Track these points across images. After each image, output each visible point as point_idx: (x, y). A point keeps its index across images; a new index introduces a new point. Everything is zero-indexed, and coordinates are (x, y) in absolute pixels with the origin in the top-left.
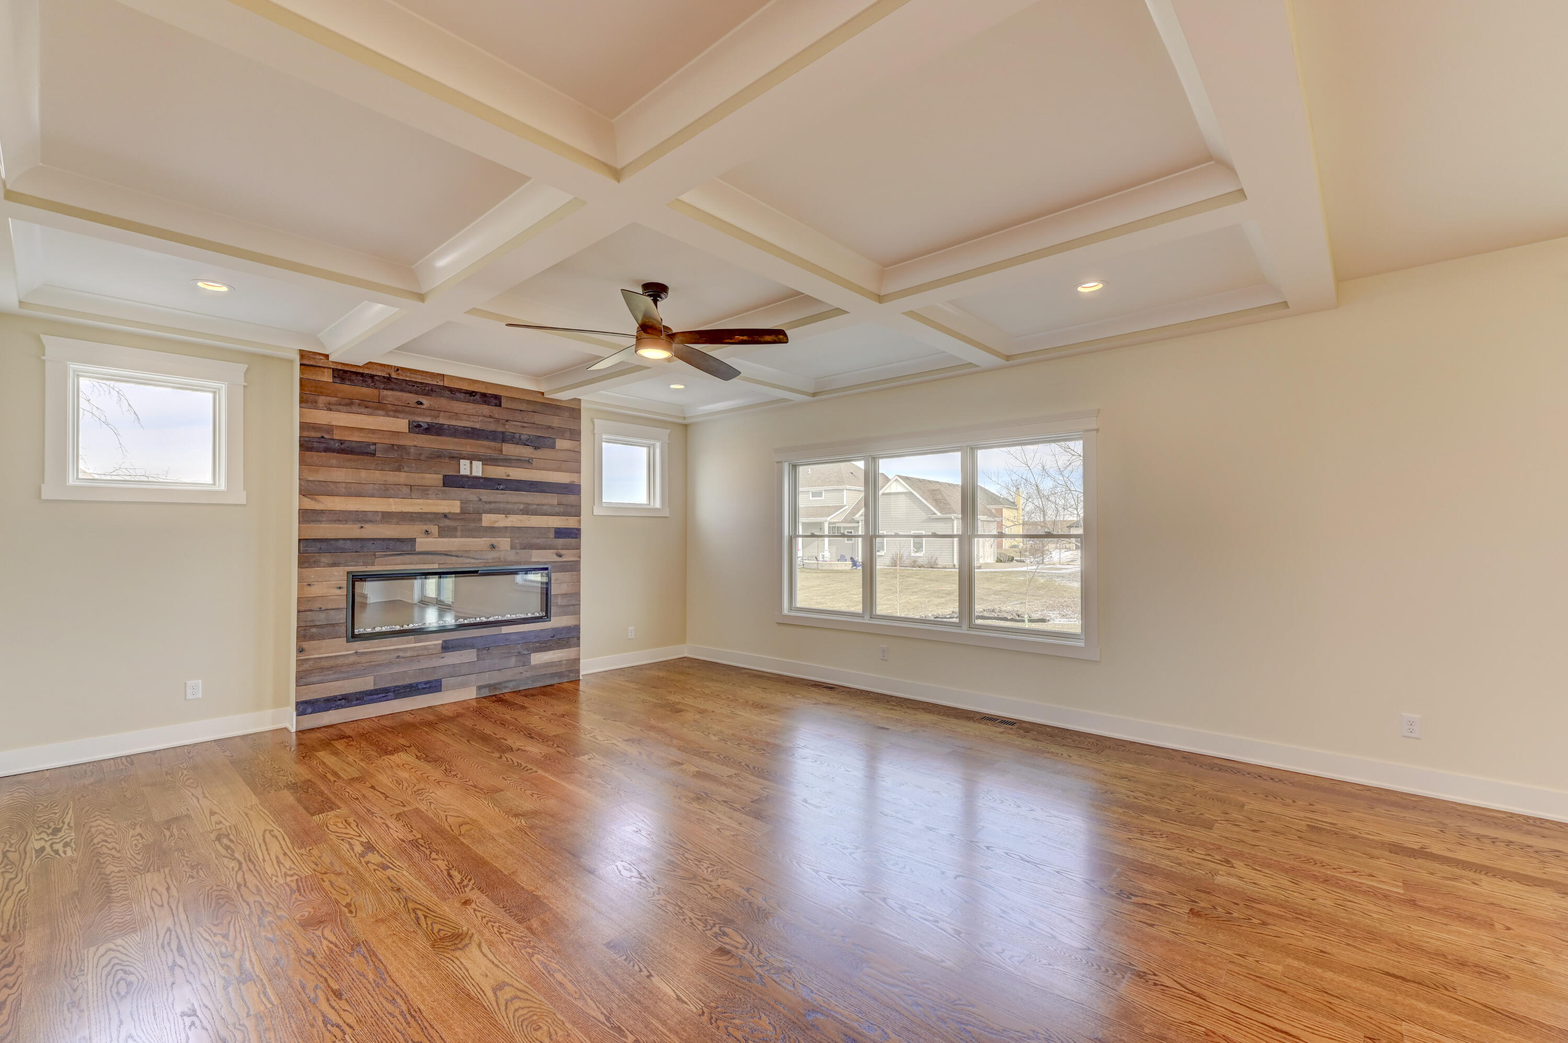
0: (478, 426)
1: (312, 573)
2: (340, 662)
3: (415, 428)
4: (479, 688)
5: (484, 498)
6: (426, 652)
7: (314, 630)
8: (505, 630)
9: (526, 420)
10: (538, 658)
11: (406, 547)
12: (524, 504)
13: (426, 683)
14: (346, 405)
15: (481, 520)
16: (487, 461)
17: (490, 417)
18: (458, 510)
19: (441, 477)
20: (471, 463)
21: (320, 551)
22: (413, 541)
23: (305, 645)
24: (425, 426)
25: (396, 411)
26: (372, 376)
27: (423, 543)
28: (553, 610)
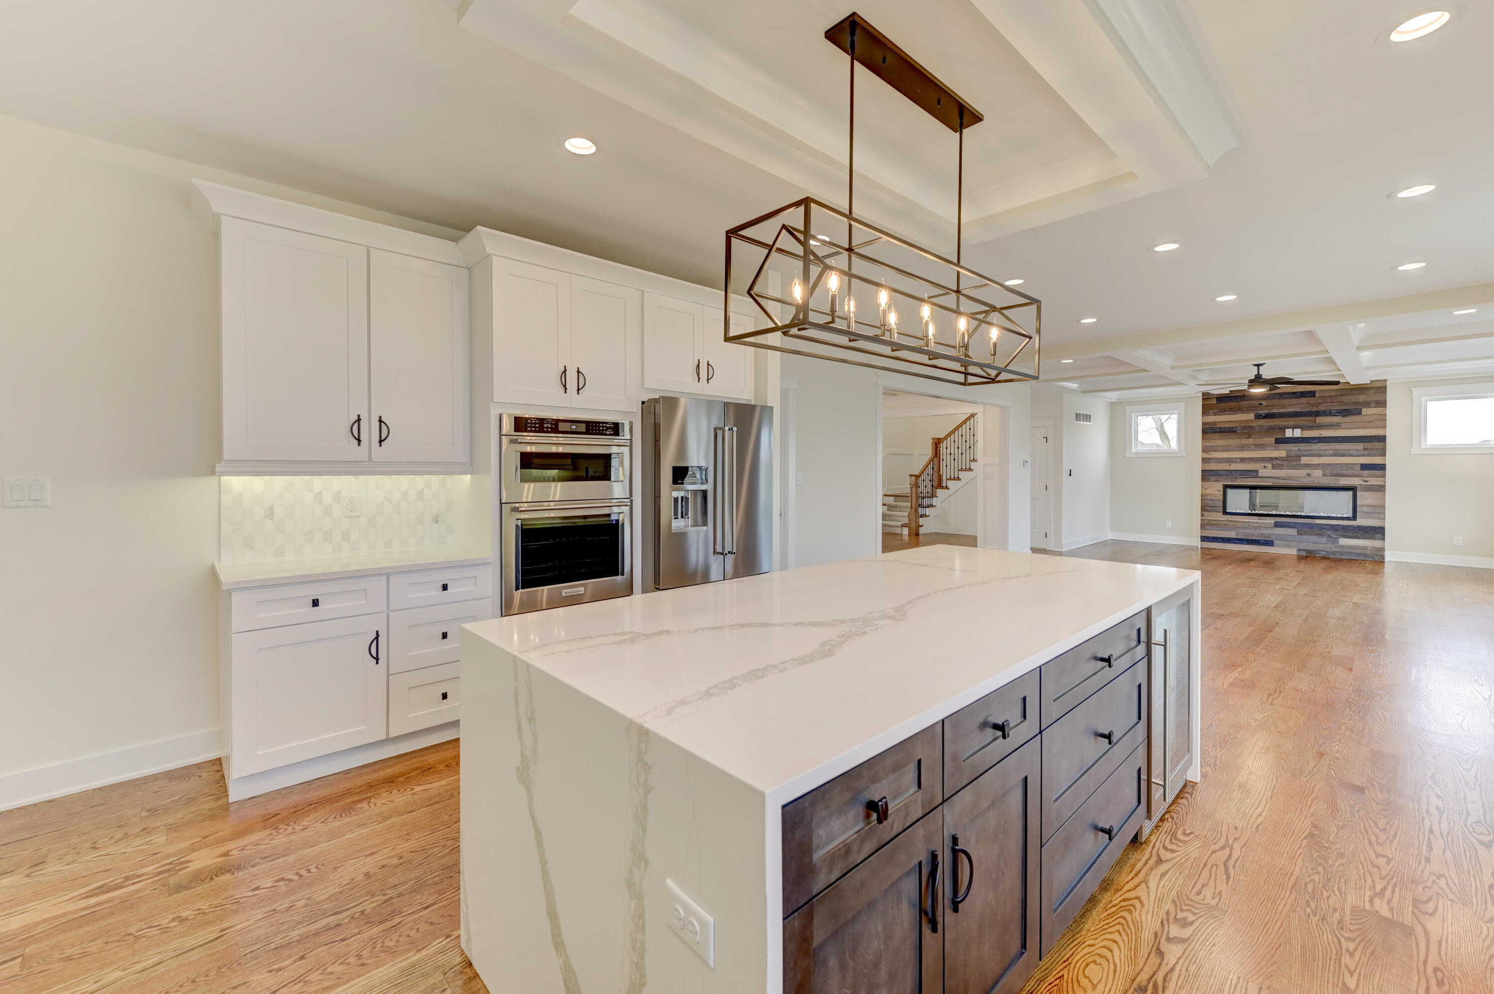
0: (1298, 410)
1: (1207, 484)
2: (1219, 523)
3: (1258, 417)
4: (1299, 550)
5: (1302, 448)
6: (1263, 526)
7: (1208, 508)
9: (1335, 401)
10: (1346, 542)
11: (1253, 474)
12: (1333, 450)
13: (1264, 541)
14: (1223, 412)
15: (1300, 460)
16: (1303, 428)
17: (1307, 404)
18: (1284, 455)
19: (1274, 439)
20: (1293, 430)
21: (1211, 475)
22: (1257, 471)
23: (1204, 513)
24: (1264, 415)
25: (1247, 410)
26: (1235, 396)
27: (1262, 472)
28: (1361, 514)
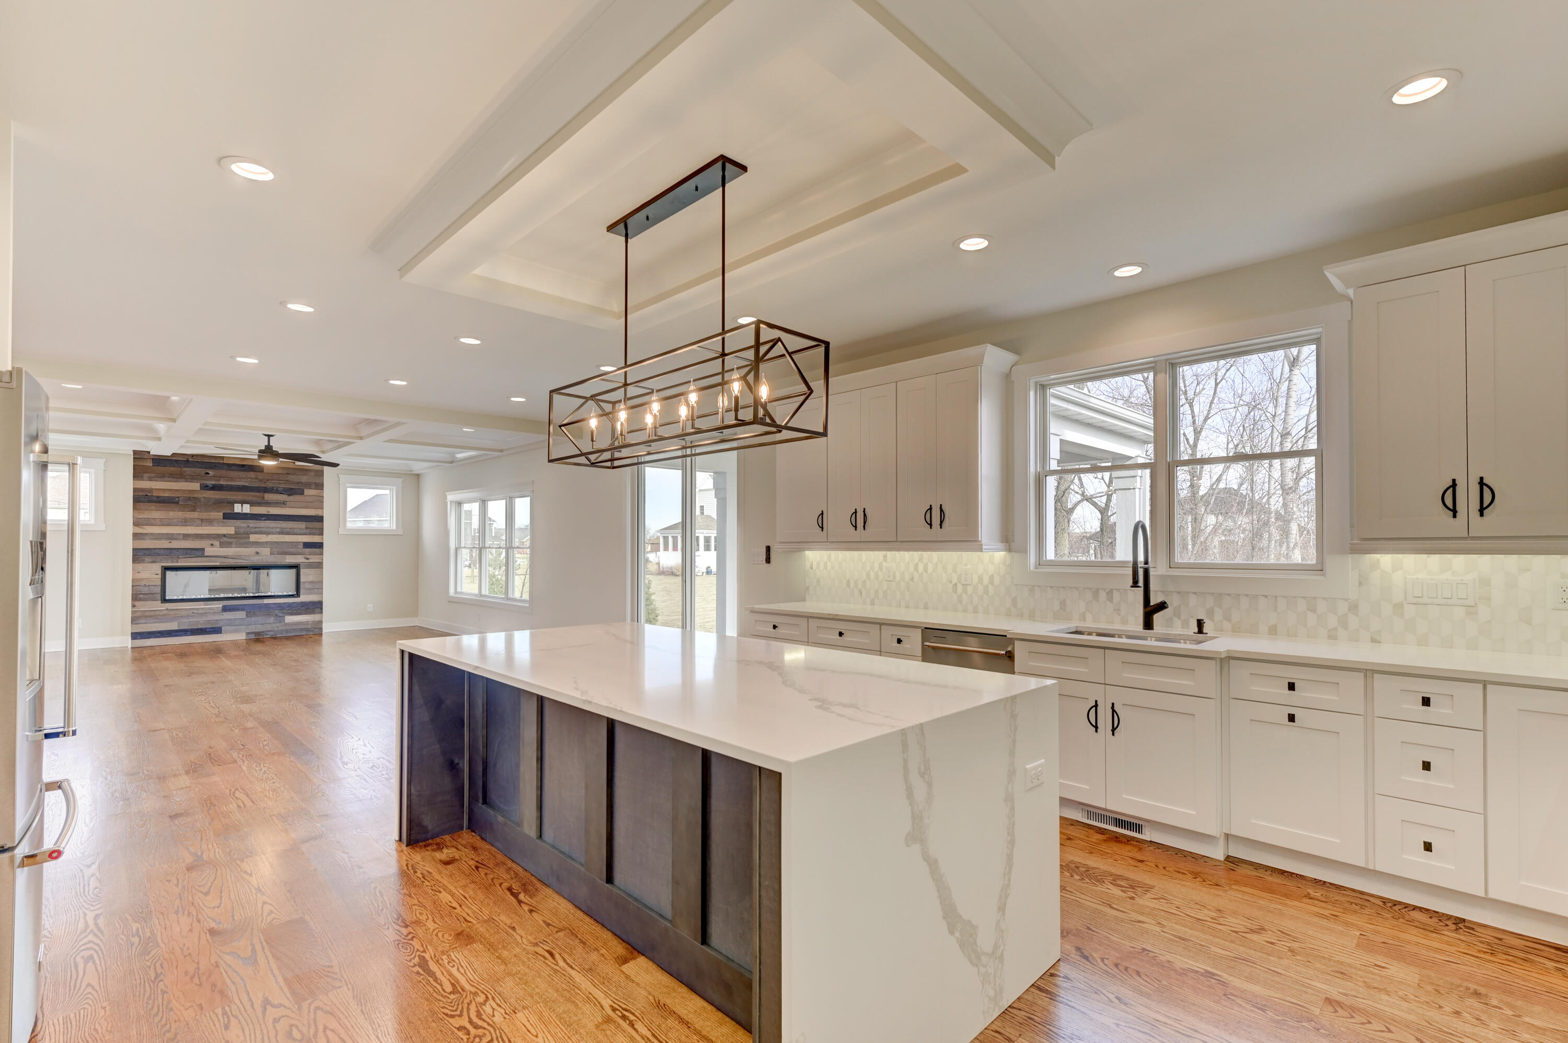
0: (246, 484)
1: (140, 566)
2: (157, 613)
3: (204, 487)
4: (248, 634)
5: (251, 525)
6: (211, 611)
7: (141, 596)
8: (266, 601)
9: (281, 479)
10: (289, 619)
11: (199, 553)
12: (280, 528)
13: (211, 628)
14: (160, 477)
15: (249, 538)
16: (252, 504)
17: (256, 478)
18: (233, 532)
19: (221, 514)
20: (242, 505)
21: (145, 555)
22: (203, 550)
23: (136, 603)
24: (211, 486)
25: (192, 479)
26: (177, 461)
27: (209, 551)
28: (302, 591)
